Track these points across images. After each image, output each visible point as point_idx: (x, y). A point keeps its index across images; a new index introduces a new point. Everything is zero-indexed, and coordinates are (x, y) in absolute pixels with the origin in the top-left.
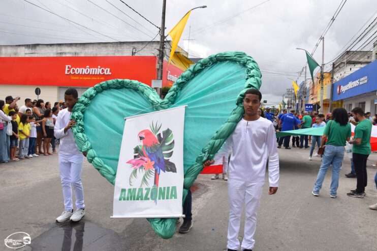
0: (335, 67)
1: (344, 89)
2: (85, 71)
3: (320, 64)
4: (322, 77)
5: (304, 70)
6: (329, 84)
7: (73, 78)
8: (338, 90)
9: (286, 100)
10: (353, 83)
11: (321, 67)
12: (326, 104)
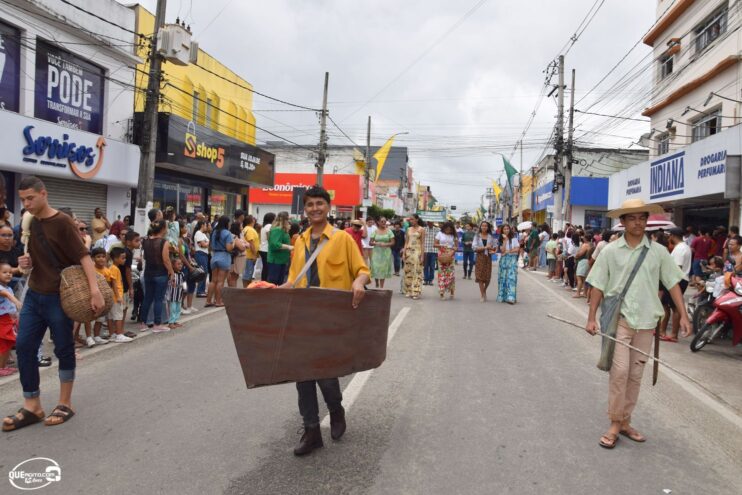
0: (535, 173)
1: (542, 198)
2: (285, 188)
3: (519, 171)
4: (521, 185)
6: (530, 192)
7: (271, 194)
8: (536, 199)
9: (486, 207)
11: (520, 174)
12: (526, 216)
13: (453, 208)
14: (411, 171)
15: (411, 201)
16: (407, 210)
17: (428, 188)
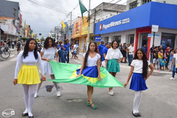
1: (106, 27)
4: (89, 18)
5: (70, 14)
8: (101, 27)
10: (115, 22)
11: (88, 11)
13: (40, 34)
14: (21, 15)
15: (21, 29)
16: (19, 33)
17: (29, 26)
